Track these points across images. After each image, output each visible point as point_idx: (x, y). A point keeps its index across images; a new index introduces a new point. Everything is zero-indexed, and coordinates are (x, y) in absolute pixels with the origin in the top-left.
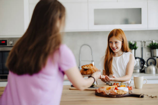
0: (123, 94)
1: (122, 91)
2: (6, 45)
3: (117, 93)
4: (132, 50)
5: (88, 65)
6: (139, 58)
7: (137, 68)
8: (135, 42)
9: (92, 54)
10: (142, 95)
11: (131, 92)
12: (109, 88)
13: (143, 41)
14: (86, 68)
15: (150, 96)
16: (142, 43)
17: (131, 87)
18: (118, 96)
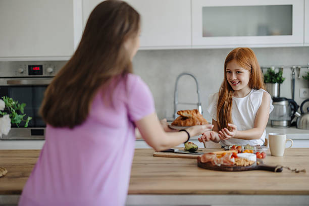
0: (245, 165)
1: (244, 160)
2: (42, 74)
3: (236, 164)
4: (274, 84)
5: (190, 111)
6: (286, 99)
7: (282, 118)
8: (281, 70)
9: (197, 92)
10: (280, 167)
11: (262, 162)
12: (223, 155)
13: (294, 67)
14: (185, 114)
15: (294, 169)
16: (293, 71)
17: (262, 154)
18: (237, 169)
